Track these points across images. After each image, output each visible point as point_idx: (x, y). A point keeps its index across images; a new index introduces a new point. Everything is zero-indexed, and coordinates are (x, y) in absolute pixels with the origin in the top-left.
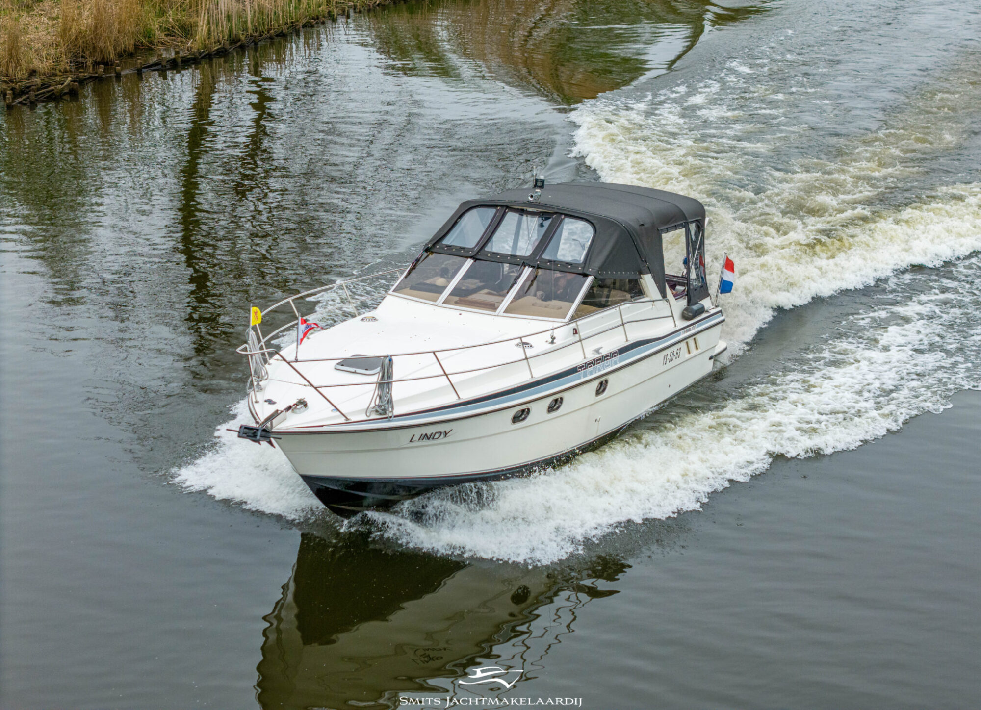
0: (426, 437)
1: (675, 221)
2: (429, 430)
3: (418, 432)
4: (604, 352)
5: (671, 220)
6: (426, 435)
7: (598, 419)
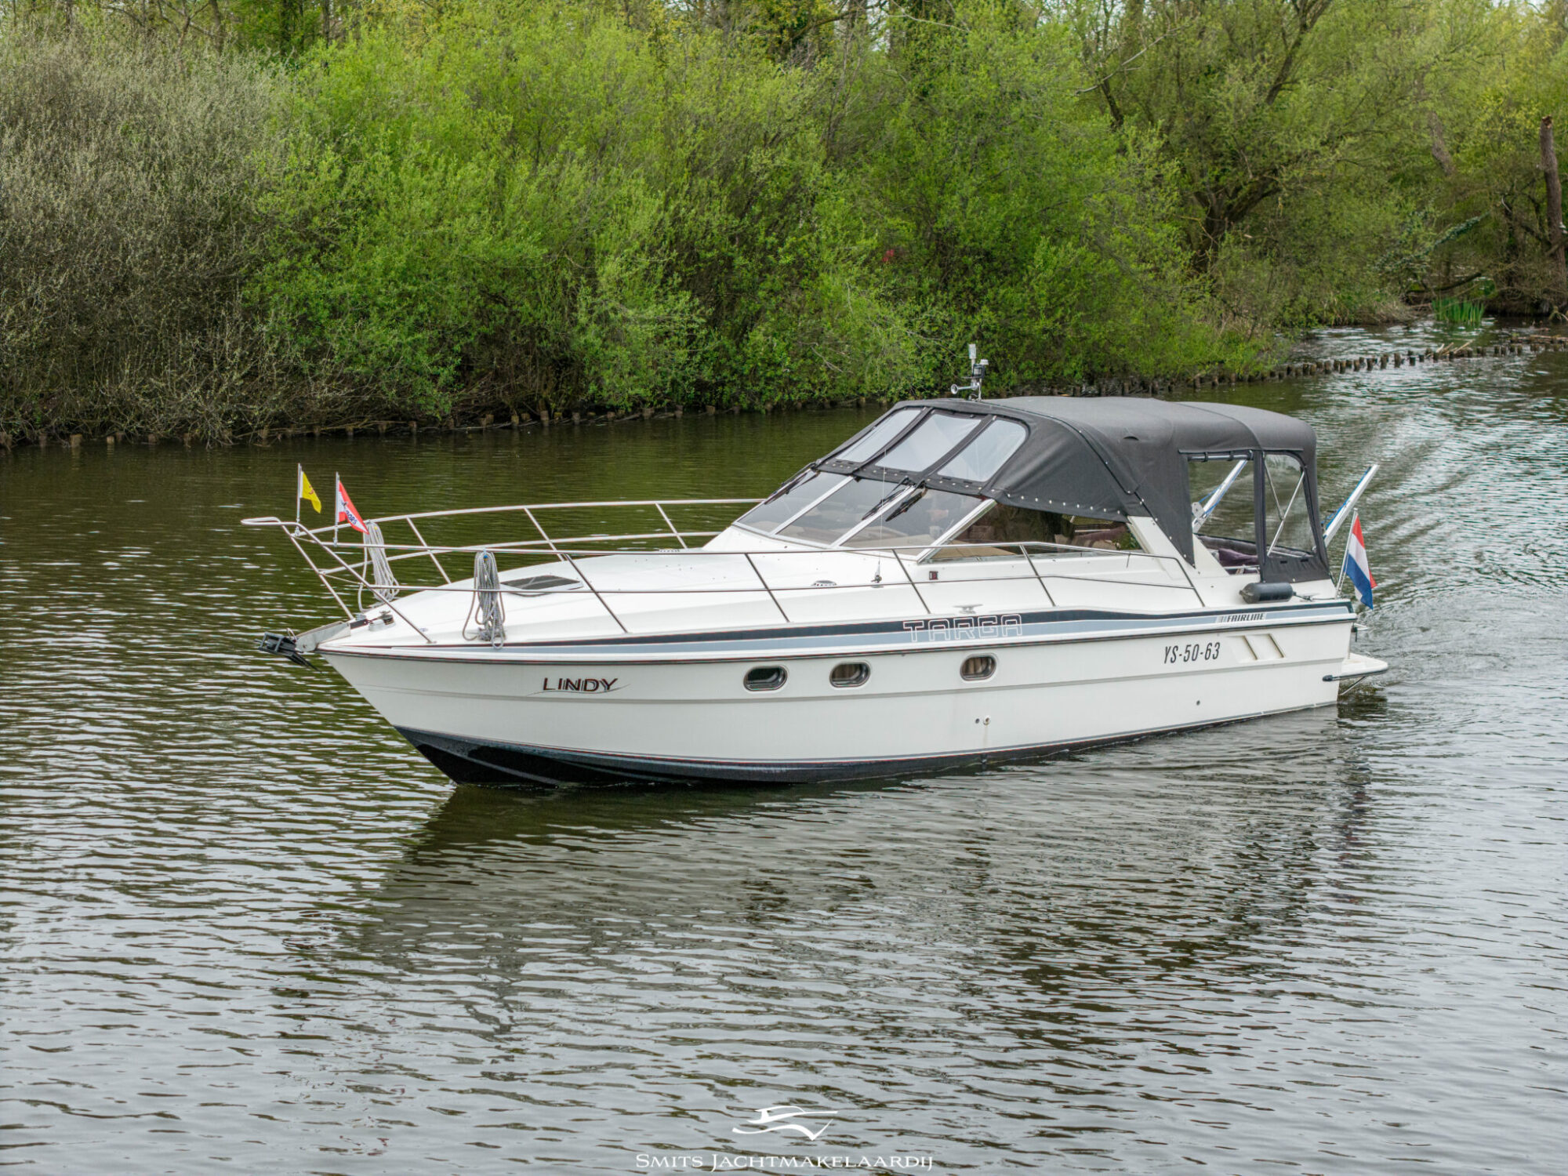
0: (566, 684)
1: (1231, 445)
2: (575, 674)
3: (555, 675)
4: (980, 612)
5: (1217, 443)
6: (568, 681)
7: (982, 719)
